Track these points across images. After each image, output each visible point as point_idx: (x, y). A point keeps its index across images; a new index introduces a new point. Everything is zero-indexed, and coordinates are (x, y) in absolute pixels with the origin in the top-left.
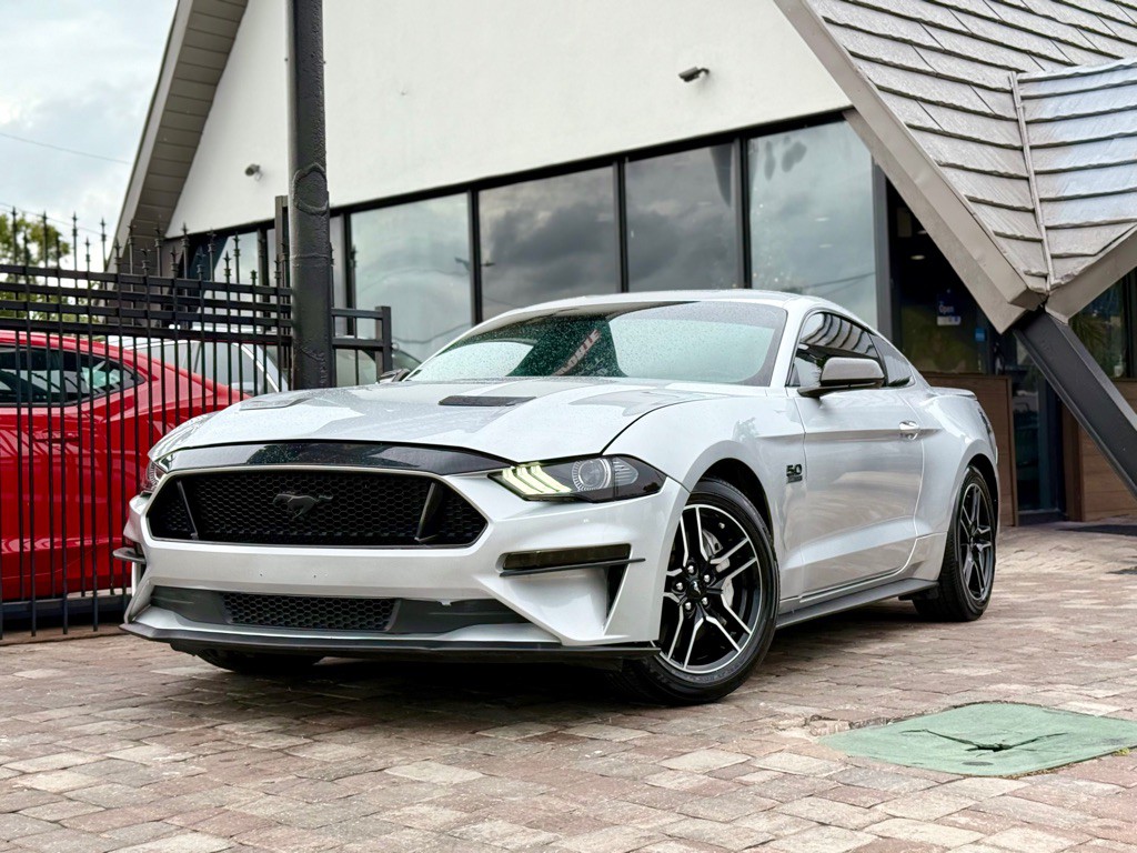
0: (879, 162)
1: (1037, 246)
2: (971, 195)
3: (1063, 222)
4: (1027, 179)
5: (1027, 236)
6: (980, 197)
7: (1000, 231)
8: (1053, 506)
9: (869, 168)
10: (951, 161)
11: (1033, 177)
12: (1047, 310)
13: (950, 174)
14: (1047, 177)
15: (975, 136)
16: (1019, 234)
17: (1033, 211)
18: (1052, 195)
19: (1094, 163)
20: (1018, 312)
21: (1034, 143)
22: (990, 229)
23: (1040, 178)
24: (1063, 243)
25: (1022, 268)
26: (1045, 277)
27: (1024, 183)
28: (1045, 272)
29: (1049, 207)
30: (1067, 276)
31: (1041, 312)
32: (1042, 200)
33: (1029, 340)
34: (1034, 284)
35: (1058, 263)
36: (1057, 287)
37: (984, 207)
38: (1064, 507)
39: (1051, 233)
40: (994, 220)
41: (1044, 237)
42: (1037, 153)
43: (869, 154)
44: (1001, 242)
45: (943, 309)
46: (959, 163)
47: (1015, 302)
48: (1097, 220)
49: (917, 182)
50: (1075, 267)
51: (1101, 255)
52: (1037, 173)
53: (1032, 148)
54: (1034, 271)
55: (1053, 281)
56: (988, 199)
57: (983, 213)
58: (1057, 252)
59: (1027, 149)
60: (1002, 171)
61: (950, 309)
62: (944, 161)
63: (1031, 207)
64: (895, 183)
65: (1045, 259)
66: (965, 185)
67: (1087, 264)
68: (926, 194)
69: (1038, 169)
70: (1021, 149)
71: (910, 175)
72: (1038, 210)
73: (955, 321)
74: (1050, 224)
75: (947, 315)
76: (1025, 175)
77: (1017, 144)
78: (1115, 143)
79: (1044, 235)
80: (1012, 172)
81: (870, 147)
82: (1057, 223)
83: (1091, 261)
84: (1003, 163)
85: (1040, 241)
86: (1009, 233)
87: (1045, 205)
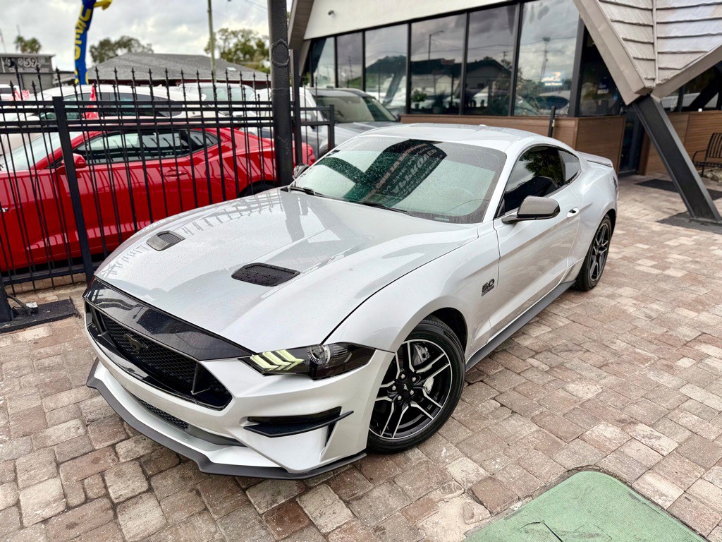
0: (582, 17)
1: (652, 63)
2: (625, 37)
3: (667, 50)
4: (652, 26)
5: (649, 58)
6: (629, 38)
7: (636, 56)
8: (633, 168)
9: (577, 19)
10: (618, 19)
11: (655, 26)
12: (652, 95)
13: (616, 26)
14: (662, 25)
15: (631, 4)
16: (645, 57)
17: (653, 44)
18: (663, 35)
19: (688, 19)
20: (637, 96)
21: (658, 7)
22: (632, 56)
23: (659, 26)
24: (665, 61)
25: (644, 76)
26: (654, 80)
27: (651, 28)
28: (654, 77)
29: (661, 41)
30: (665, 79)
31: (648, 96)
32: (658, 38)
33: (640, 108)
34: (648, 84)
35: (661, 71)
36: (658, 85)
37: (630, 43)
38: (637, 169)
39: (660, 55)
40: (634, 50)
41: (656, 58)
42: (659, 12)
43: (578, 13)
44: (636, 62)
45: (601, 86)
46: (621, 20)
47: (637, 93)
48: (684, 50)
49: (599, 30)
50: (669, 74)
51: (684, 69)
52: (658, 23)
53: (657, 9)
54: (649, 77)
55: (657, 82)
56: (633, 39)
57: (629, 46)
58: (662, 66)
59: (654, 10)
60: (641, 23)
61: (605, 86)
62: (614, 19)
63: (652, 42)
64: (588, 28)
65: (655, 70)
66: (622, 31)
67: (675, 74)
68: (602, 36)
69: (658, 21)
70: (652, 10)
71: (597, 26)
72: (656, 44)
73: (606, 92)
74: (660, 51)
75: (603, 89)
76: (652, 24)
77: (650, 8)
78: (700, 8)
79: (656, 57)
80: (646, 23)
81: (579, 10)
82: (664, 51)
83: (678, 72)
84: (642, 18)
85: (654, 60)
86: (640, 57)
87: (659, 40)
